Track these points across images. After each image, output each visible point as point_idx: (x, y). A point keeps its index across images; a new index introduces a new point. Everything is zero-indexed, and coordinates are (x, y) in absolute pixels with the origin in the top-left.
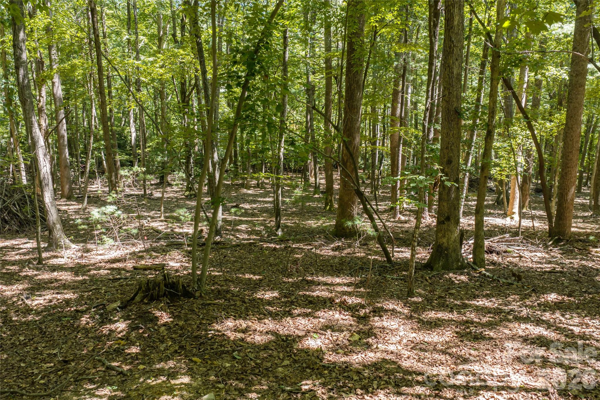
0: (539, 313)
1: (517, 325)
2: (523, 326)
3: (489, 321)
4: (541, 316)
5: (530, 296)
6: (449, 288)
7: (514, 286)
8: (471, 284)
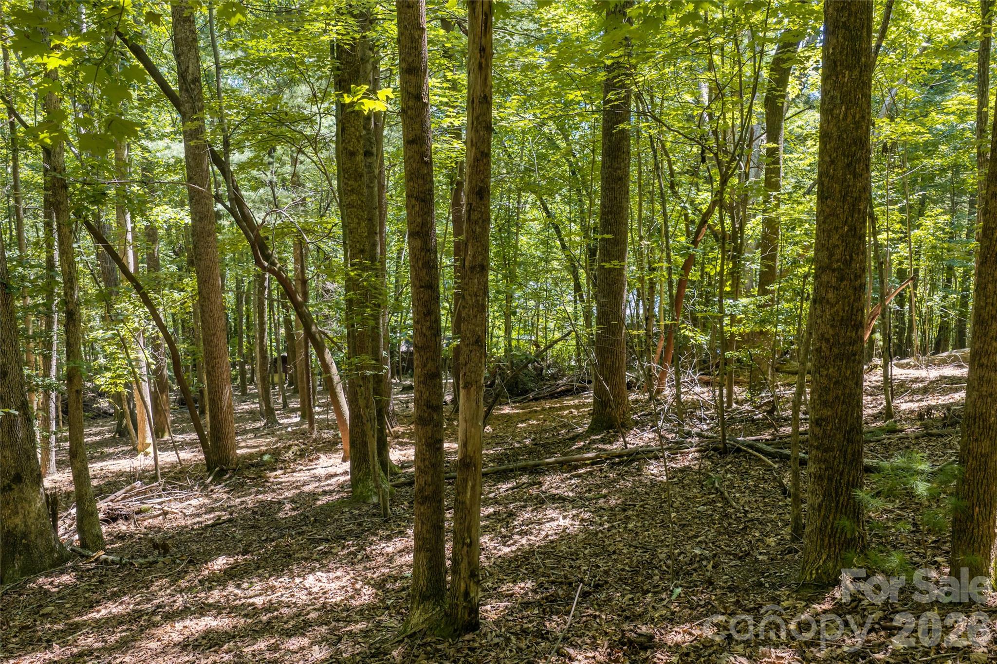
0: (203, 595)
1: (168, 628)
2: (179, 626)
3: (121, 638)
4: (206, 599)
5: (186, 572)
6: (41, 606)
7: (160, 565)
8: (83, 585)
